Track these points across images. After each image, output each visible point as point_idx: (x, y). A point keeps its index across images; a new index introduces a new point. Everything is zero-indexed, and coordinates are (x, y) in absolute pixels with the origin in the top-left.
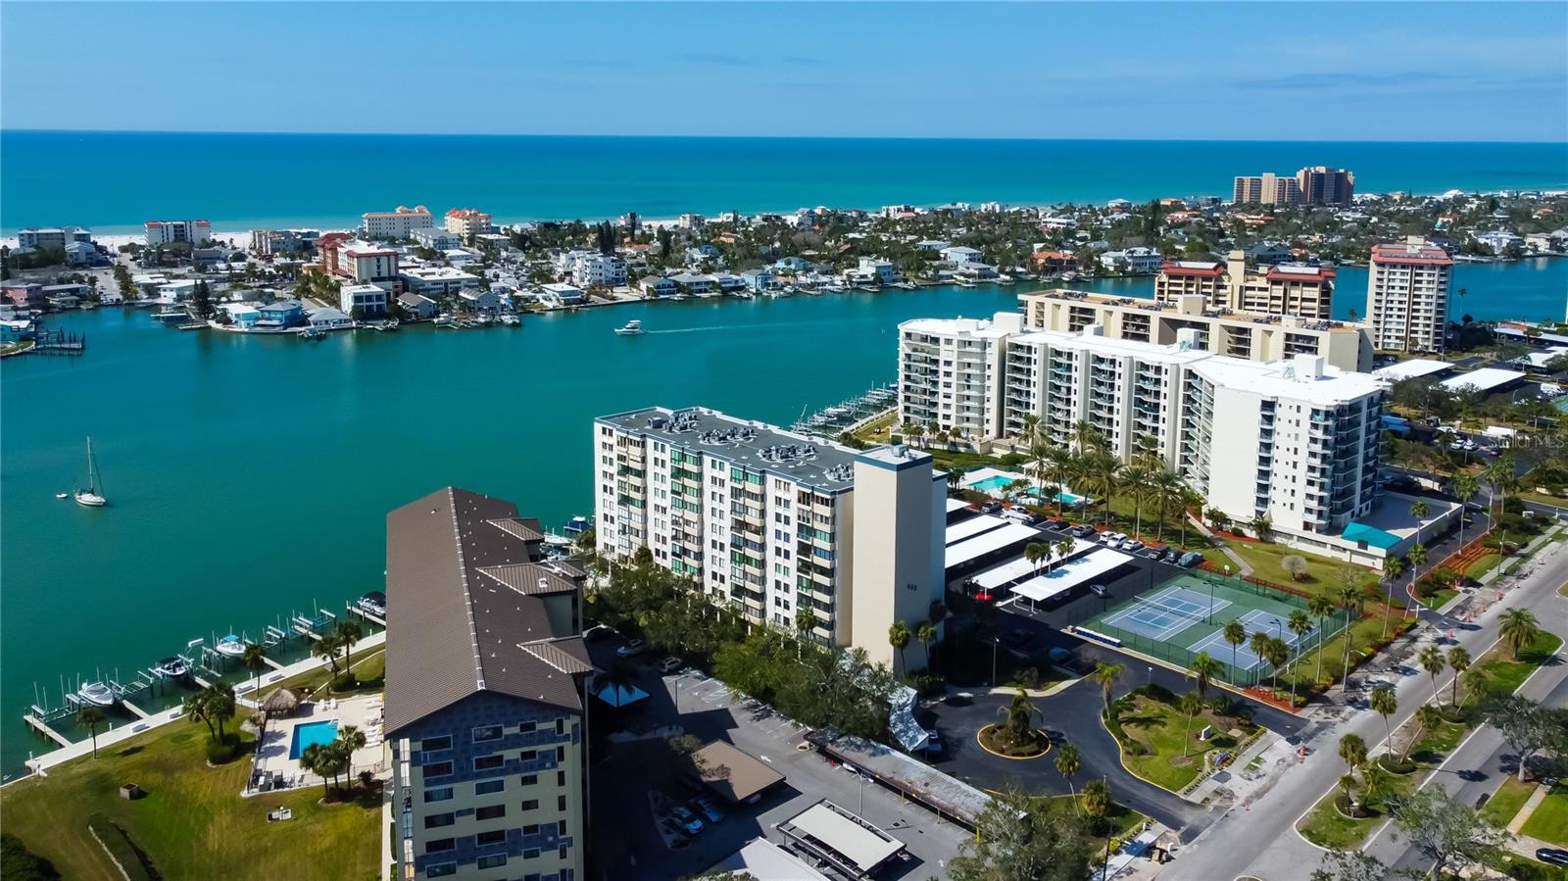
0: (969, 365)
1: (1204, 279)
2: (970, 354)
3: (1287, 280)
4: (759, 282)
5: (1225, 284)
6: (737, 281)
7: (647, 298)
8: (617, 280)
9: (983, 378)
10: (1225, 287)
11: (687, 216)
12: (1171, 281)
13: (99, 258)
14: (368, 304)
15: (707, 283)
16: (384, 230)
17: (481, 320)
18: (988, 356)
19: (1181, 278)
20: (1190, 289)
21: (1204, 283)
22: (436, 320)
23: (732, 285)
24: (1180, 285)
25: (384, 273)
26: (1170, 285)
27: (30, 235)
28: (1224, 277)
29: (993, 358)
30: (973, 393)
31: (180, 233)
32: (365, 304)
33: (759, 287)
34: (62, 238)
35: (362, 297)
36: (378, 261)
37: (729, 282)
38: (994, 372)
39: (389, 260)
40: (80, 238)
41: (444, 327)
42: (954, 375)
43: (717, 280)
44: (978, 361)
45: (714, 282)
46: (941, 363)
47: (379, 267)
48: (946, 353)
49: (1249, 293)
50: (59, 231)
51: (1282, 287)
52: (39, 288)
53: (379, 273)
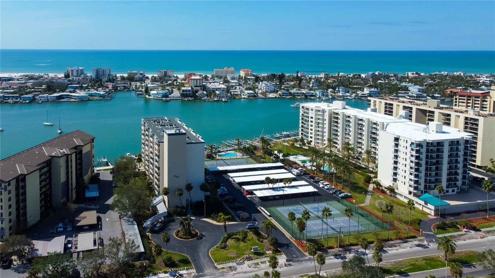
0: (319, 119)
1: (476, 97)
2: (319, 115)
4: (321, 94)
5: (486, 100)
6: (313, 93)
7: (277, 97)
8: (274, 91)
9: (323, 124)
10: (487, 101)
11: (323, 73)
12: (460, 98)
13: (143, 79)
14: (186, 93)
15: (302, 93)
16: (220, 74)
17: (216, 99)
18: (325, 116)
19: (464, 96)
20: (469, 101)
21: (476, 99)
22: (203, 99)
23: (310, 94)
24: (464, 99)
25: (198, 85)
26: (459, 99)
27: (130, 73)
28: (488, 97)
29: (327, 117)
30: (320, 129)
31: (166, 73)
32: (185, 93)
33: (321, 96)
34: (137, 74)
35: (184, 90)
36: (197, 81)
37: (310, 93)
38: (327, 122)
39: (200, 81)
40: (141, 74)
41: (205, 101)
42: (314, 122)
43: (305, 93)
44: (322, 118)
45: (303, 93)
46: (310, 117)
47: (197, 83)
48: (311, 114)
50: (137, 72)
52: (115, 85)
53: (197, 85)
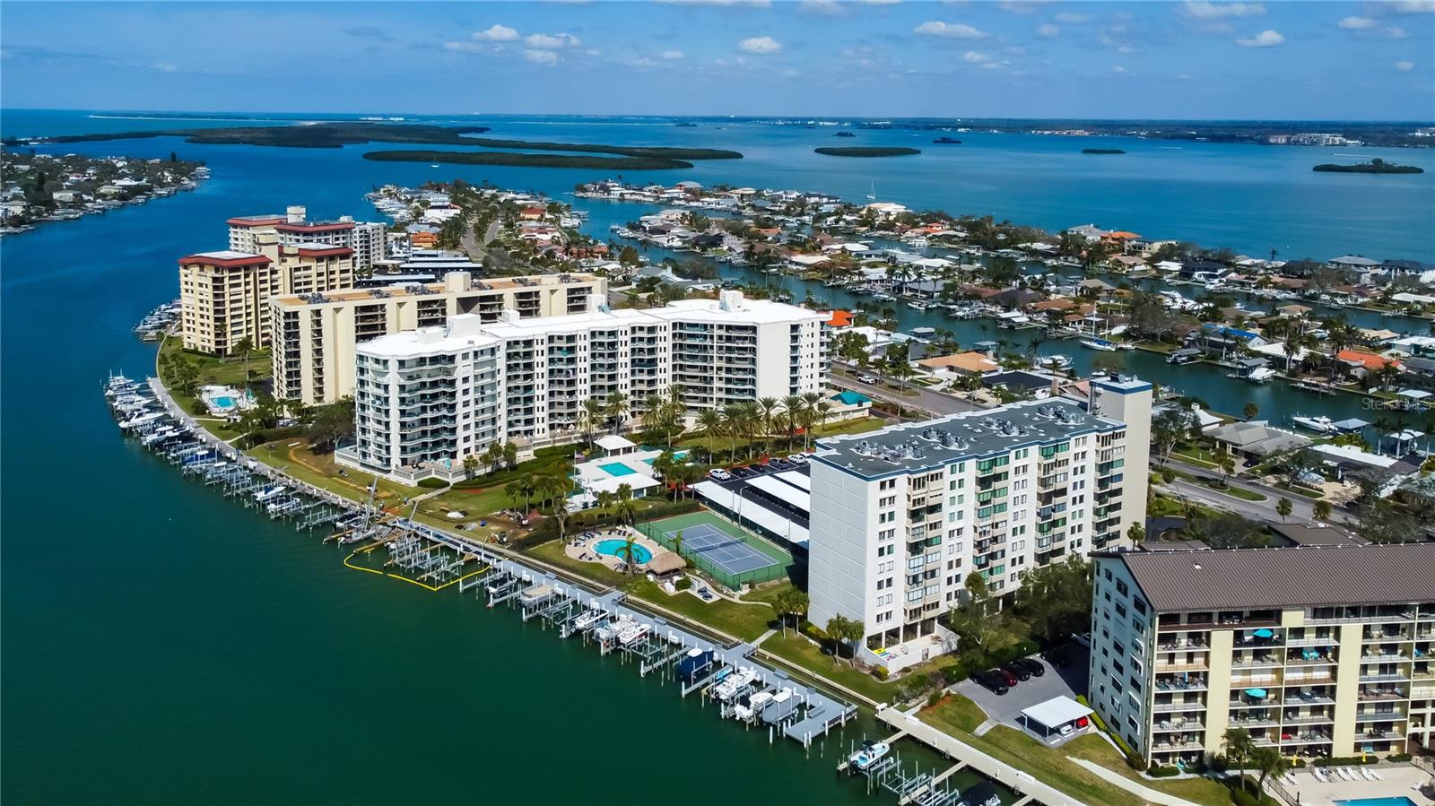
0: (482, 376)
2: (483, 364)
3: (326, 256)
10: (277, 272)
18: (497, 361)
30: (487, 404)
42: (472, 391)
44: (490, 369)
48: (462, 369)
49: (297, 274)
51: (325, 263)
